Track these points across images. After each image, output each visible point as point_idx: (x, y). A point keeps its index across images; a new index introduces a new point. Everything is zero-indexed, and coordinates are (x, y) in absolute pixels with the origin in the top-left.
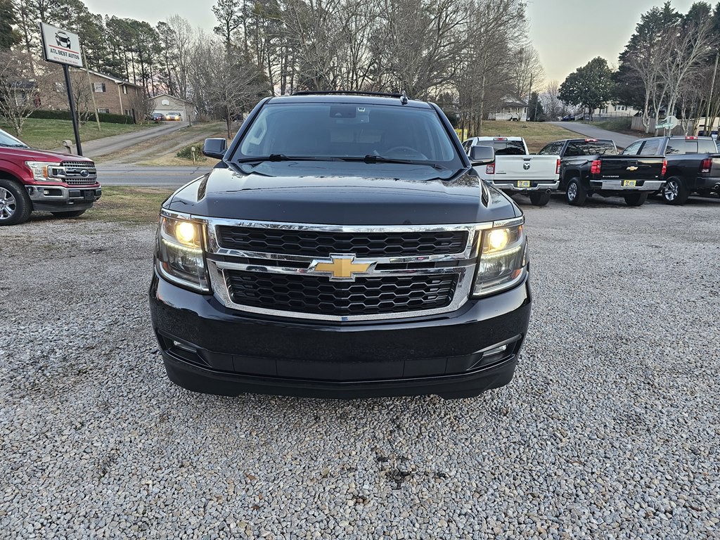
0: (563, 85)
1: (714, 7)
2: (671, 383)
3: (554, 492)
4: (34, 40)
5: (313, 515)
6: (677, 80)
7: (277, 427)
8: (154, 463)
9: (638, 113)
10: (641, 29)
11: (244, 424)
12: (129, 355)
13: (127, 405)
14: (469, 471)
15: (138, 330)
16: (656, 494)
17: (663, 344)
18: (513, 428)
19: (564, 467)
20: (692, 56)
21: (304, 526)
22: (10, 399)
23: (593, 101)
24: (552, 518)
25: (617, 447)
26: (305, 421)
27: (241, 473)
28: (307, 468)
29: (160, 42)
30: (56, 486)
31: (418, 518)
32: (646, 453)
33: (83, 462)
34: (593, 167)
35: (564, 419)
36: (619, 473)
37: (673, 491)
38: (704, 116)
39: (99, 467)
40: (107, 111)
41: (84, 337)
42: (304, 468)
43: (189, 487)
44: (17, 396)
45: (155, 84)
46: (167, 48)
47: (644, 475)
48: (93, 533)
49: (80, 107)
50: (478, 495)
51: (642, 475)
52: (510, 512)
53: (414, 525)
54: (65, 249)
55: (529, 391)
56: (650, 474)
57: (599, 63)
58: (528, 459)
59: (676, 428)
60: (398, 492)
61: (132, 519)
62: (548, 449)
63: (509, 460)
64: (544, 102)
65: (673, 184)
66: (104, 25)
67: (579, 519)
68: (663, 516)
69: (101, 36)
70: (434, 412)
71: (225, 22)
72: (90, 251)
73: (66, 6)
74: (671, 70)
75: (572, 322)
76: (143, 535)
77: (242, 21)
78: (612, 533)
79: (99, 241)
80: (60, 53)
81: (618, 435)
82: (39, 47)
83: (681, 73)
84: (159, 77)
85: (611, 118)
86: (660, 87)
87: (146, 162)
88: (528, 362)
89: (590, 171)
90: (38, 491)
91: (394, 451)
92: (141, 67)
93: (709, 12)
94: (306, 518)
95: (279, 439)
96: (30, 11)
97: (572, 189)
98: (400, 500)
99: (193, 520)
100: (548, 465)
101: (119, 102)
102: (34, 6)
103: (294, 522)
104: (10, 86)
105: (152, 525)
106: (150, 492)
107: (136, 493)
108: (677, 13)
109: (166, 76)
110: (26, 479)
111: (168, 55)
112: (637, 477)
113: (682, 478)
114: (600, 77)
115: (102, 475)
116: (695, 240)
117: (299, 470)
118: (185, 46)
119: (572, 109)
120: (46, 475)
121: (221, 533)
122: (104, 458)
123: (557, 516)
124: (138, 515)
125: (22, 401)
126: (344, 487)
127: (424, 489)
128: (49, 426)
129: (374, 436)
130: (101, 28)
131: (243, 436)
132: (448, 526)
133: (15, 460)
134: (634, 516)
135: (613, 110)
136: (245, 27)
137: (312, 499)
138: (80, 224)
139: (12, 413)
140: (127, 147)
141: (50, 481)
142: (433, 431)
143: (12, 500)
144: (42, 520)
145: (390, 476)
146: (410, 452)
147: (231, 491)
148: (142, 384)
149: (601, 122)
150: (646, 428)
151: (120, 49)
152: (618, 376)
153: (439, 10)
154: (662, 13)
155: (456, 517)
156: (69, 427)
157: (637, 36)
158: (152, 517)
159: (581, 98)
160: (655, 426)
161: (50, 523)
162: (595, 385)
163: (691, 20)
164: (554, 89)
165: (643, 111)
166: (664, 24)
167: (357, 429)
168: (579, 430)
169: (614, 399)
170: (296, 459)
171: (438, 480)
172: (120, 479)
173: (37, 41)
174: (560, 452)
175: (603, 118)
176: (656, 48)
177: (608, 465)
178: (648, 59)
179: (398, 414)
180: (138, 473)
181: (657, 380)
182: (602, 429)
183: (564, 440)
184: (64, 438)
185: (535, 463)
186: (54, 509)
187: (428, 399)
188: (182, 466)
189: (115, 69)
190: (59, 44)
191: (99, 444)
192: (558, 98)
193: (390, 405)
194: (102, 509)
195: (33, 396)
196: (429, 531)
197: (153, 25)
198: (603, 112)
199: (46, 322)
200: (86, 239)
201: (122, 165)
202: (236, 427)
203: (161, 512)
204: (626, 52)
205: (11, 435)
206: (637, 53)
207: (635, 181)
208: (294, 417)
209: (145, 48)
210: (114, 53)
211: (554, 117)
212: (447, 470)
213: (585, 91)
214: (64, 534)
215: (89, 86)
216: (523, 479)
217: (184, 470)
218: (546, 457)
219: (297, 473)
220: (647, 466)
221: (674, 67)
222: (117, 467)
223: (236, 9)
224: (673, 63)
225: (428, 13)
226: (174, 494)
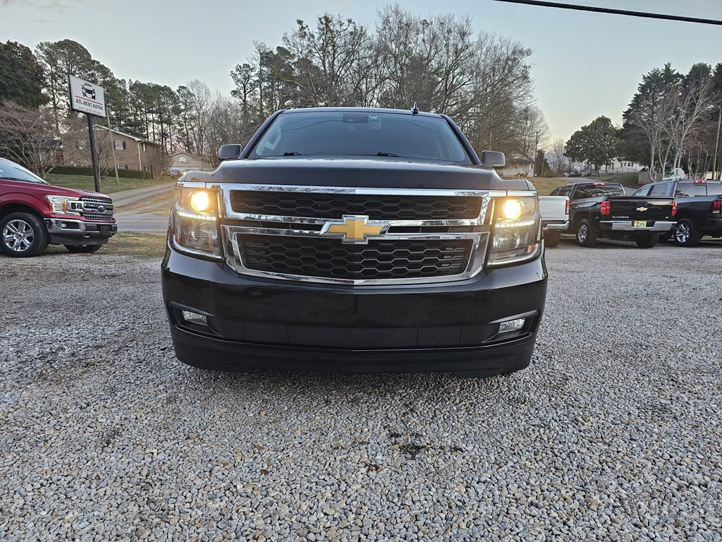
0: (569, 143)
1: (714, 68)
2: (696, 381)
3: (578, 467)
4: (61, 103)
5: (324, 479)
6: (681, 135)
7: (286, 408)
8: (160, 436)
9: (644, 169)
10: (643, 88)
11: (253, 405)
12: (138, 352)
13: (133, 390)
14: (487, 447)
15: (147, 334)
16: (688, 470)
17: (685, 349)
18: (531, 414)
19: (587, 446)
20: (695, 113)
21: (314, 488)
22: (16, 384)
23: (599, 157)
24: (577, 487)
25: (644, 430)
26: (315, 404)
27: (249, 444)
28: (317, 441)
29: (180, 104)
30: (58, 454)
31: (434, 484)
32: (674, 436)
33: (87, 434)
34: (602, 208)
35: (586, 408)
36: (647, 452)
37: (706, 469)
38: (711, 170)
39: (103, 439)
40: (127, 167)
41: (94, 338)
42: (314, 442)
43: (195, 455)
44: (24, 382)
45: (173, 143)
46: (186, 110)
47: (674, 455)
48: (94, 491)
49: (101, 162)
50: (497, 467)
51: (671, 454)
52: (532, 481)
53: (430, 490)
54: (79, 274)
55: (548, 384)
56: (680, 454)
57: (604, 121)
58: (548, 439)
59: (704, 416)
60: (413, 462)
61: (135, 480)
62: (570, 431)
63: (529, 439)
64: (550, 160)
65: (684, 226)
66: (128, 89)
67: (606, 488)
68: (697, 489)
69: (124, 99)
70: (449, 399)
71: (242, 85)
72: (104, 277)
73: (93, 71)
74: (675, 127)
75: (588, 332)
76: (146, 494)
77: (258, 85)
78: (643, 501)
79: (113, 269)
80: (85, 103)
81: (643, 421)
82: (65, 110)
83: (685, 129)
84: (177, 137)
85: (618, 174)
86: (665, 143)
87: (162, 213)
88: (545, 362)
89: (599, 213)
90: (40, 458)
91: (407, 428)
92: (160, 127)
93: (709, 72)
94: (316, 482)
95: (289, 418)
96: (59, 76)
97: (582, 231)
98: (414, 468)
99: (198, 482)
100: (570, 444)
101: (138, 158)
102: (63, 72)
103: (304, 485)
104: (35, 142)
105: (155, 485)
106: (155, 459)
107: (140, 459)
108: (678, 73)
109: (184, 135)
110: (28, 448)
111: (187, 116)
112: (667, 456)
113: (716, 457)
114: (605, 134)
115: (106, 445)
116: (710, 273)
117: (309, 443)
118: (203, 108)
119: (579, 166)
120: (49, 445)
121: (227, 492)
122: (109, 432)
123: (582, 487)
124: (141, 477)
125: (28, 386)
126: (356, 456)
127: (440, 460)
128: (55, 405)
129: (387, 417)
130: (125, 92)
131: (252, 415)
132: (467, 491)
133: (18, 432)
134: (665, 488)
135: (619, 166)
136: (261, 90)
137: (322, 466)
138: (95, 257)
139: (18, 395)
140: (144, 200)
141: (52, 449)
142: (448, 414)
143: (12, 465)
144: (42, 481)
145: (404, 449)
146: (424, 429)
147: (238, 459)
148: (150, 373)
149: (608, 178)
150: (673, 415)
151: (142, 111)
152: (639, 375)
153: (446, 72)
154: (662, 74)
155: (474, 483)
156: (74, 407)
157: (640, 95)
158: (155, 479)
159: (587, 155)
160: (682, 415)
161: (51, 484)
162: (615, 381)
163: (692, 80)
164: (560, 146)
165: (650, 167)
166: (666, 84)
167: (369, 411)
168: (603, 417)
169: (637, 392)
170: (306, 434)
171: (455, 453)
172: (123, 449)
173: (63, 104)
174: (582, 434)
175: (610, 174)
176: (659, 106)
177: (634, 446)
178: (651, 116)
179: (412, 400)
180: (142, 444)
181: (681, 378)
182: (626, 416)
183: (585, 423)
184: (68, 415)
185: (557, 442)
186: (54, 472)
187: (442, 389)
188: (188, 438)
189: (136, 128)
190: (85, 95)
191: (104, 420)
192: (565, 155)
193: (403, 393)
194: (104, 472)
195: (39, 383)
196: (446, 494)
197: (174, 89)
198: (610, 168)
199: (57, 328)
200: (100, 267)
201: (138, 215)
202: (245, 408)
203: (165, 475)
204: (629, 110)
205: (15, 413)
206: (640, 111)
207: (645, 222)
208: (304, 401)
209: (165, 110)
210: (136, 115)
211: (560, 173)
212: (464, 445)
213: (591, 148)
214: (64, 493)
215: (110, 143)
216: (544, 455)
217: (190, 441)
218: (568, 437)
219: (307, 445)
220: (676, 447)
221: (678, 124)
222: (122, 439)
223: (252, 74)
224: (676, 120)
225: (435, 76)
226: (179, 460)
